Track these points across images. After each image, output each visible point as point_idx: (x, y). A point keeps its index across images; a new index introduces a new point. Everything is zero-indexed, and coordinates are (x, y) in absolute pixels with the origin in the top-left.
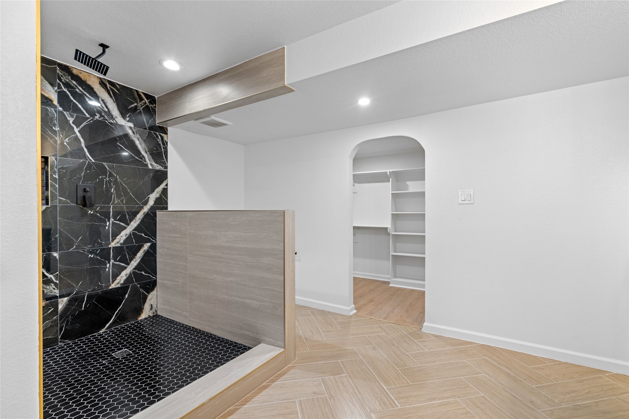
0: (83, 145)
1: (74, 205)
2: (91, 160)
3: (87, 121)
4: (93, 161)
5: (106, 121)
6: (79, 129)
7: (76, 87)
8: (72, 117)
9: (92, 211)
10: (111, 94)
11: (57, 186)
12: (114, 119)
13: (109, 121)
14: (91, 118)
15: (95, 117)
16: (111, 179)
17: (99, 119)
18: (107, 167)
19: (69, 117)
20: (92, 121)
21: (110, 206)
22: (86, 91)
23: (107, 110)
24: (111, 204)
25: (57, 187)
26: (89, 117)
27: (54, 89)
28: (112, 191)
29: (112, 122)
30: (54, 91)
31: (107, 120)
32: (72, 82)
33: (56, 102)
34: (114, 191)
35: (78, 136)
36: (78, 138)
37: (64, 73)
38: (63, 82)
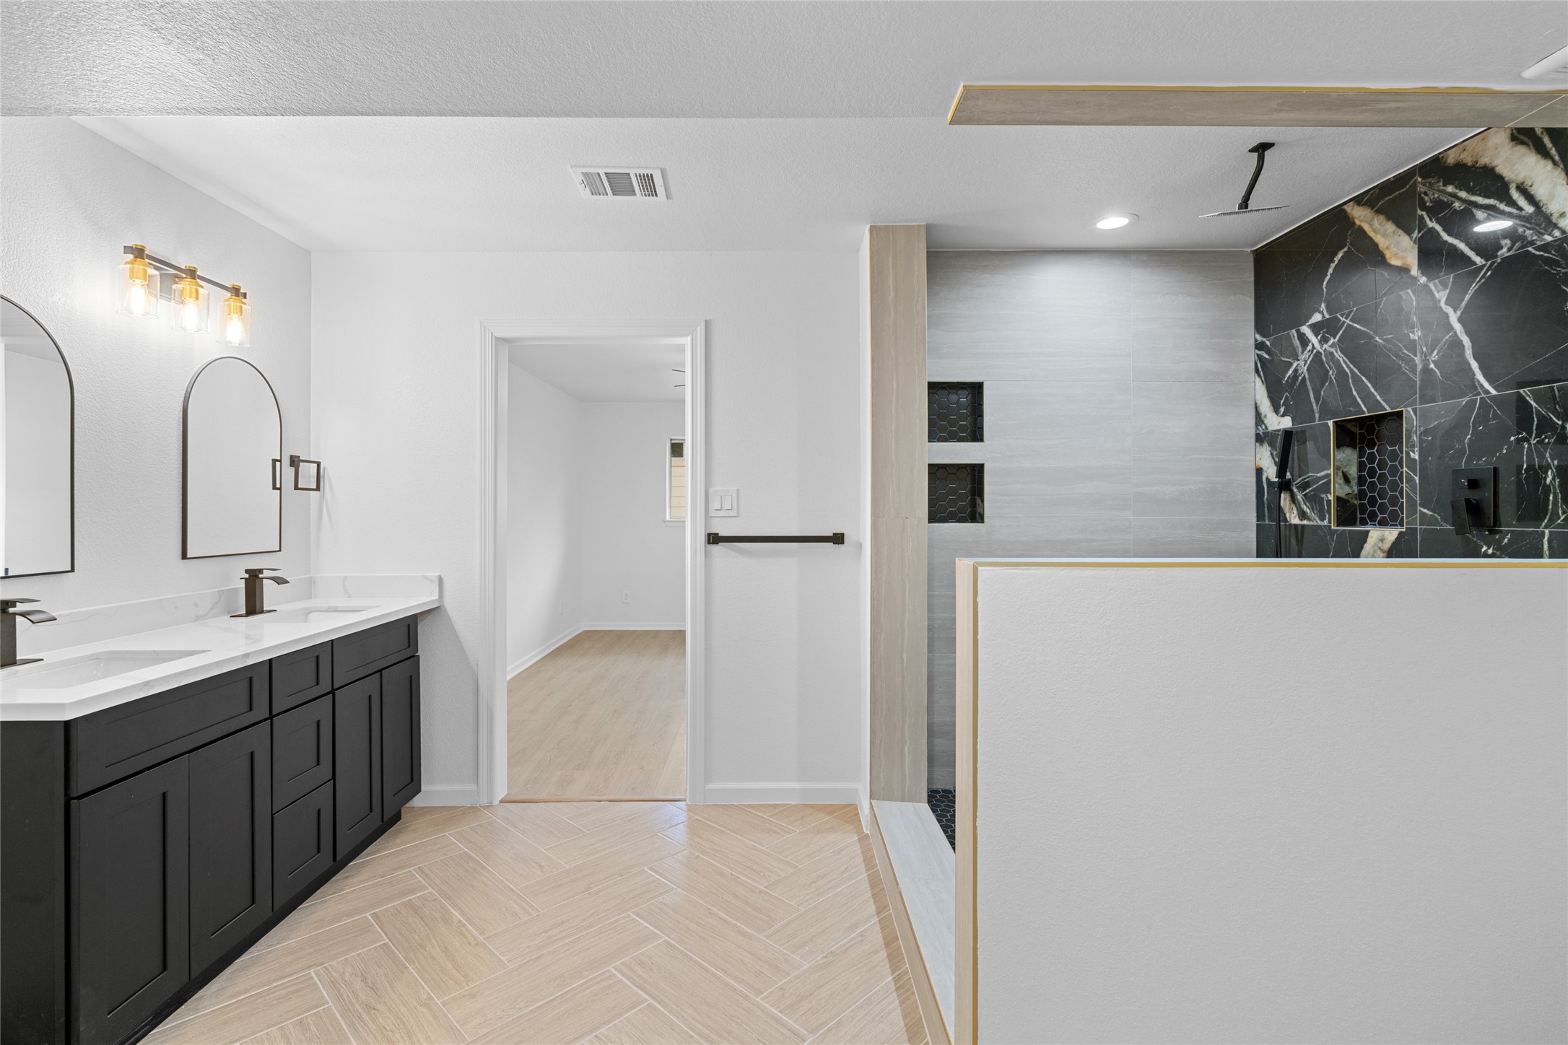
0: (1469, 353)
1: (1449, 527)
2: (1487, 392)
3: (1478, 279)
4: (1494, 392)
5: (1530, 249)
6: (1459, 313)
7: (1453, 199)
8: (1445, 286)
9: (1489, 548)
10: (1544, 146)
11: (1417, 479)
12: (1556, 226)
13: (1539, 243)
14: (1489, 263)
15: (1499, 253)
16: (1546, 438)
17: (1509, 254)
18: (1532, 402)
19: (1438, 292)
20: (1489, 273)
21: (1543, 533)
22: (1474, 194)
23: (1529, 209)
24: (1546, 527)
25: (1417, 481)
26: (1484, 262)
27: (1411, 238)
28: (1548, 481)
29: (1549, 238)
30: (1412, 243)
31: (1532, 243)
32: (1444, 192)
33: (1415, 271)
34: (1554, 479)
35: (1458, 332)
36: (1458, 337)
37: (1430, 183)
38: (1428, 207)
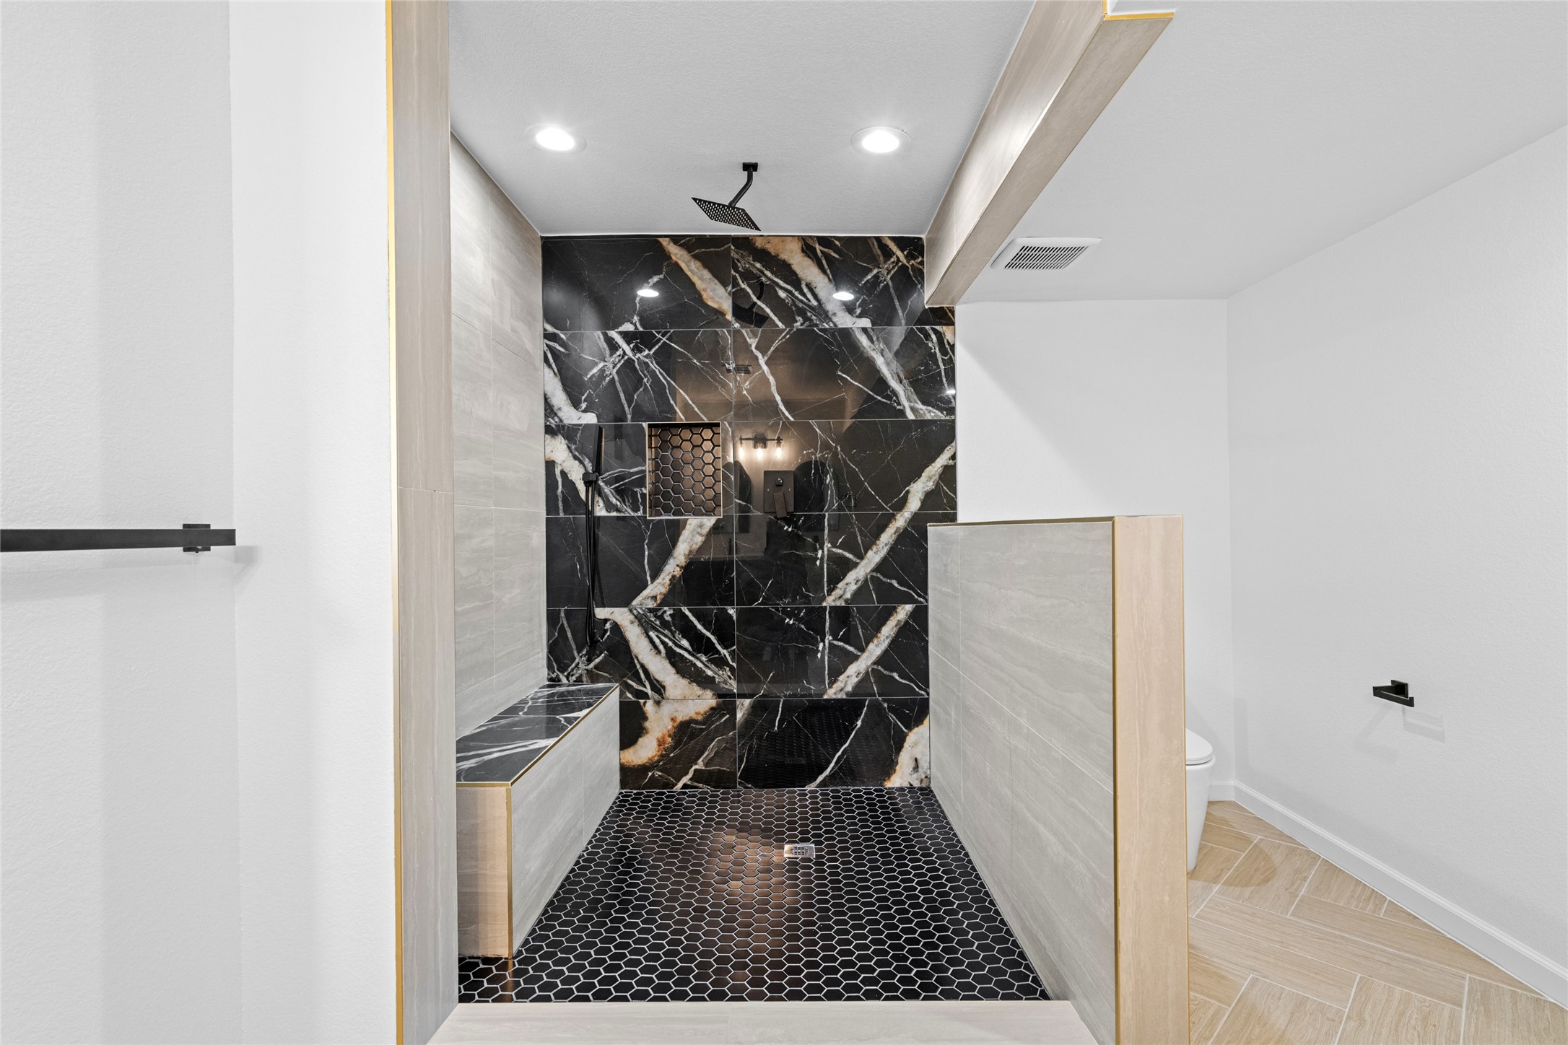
0: (774, 389)
1: (759, 513)
2: (787, 418)
3: (780, 338)
4: (792, 419)
5: (815, 329)
6: (766, 358)
7: (761, 274)
8: (755, 335)
9: (789, 527)
10: (823, 266)
11: (732, 477)
12: (831, 320)
13: (820, 327)
14: (788, 329)
15: (795, 325)
16: (826, 453)
17: (802, 327)
18: (817, 430)
19: (750, 338)
20: (788, 336)
21: (824, 515)
22: (777, 277)
23: (815, 303)
24: (826, 511)
25: (733, 479)
26: (784, 327)
27: (726, 290)
28: (827, 482)
29: (827, 326)
30: (727, 294)
31: (816, 325)
32: (754, 266)
33: (729, 317)
34: (831, 480)
35: (766, 372)
36: (765, 375)
37: (742, 254)
38: (740, 271)
